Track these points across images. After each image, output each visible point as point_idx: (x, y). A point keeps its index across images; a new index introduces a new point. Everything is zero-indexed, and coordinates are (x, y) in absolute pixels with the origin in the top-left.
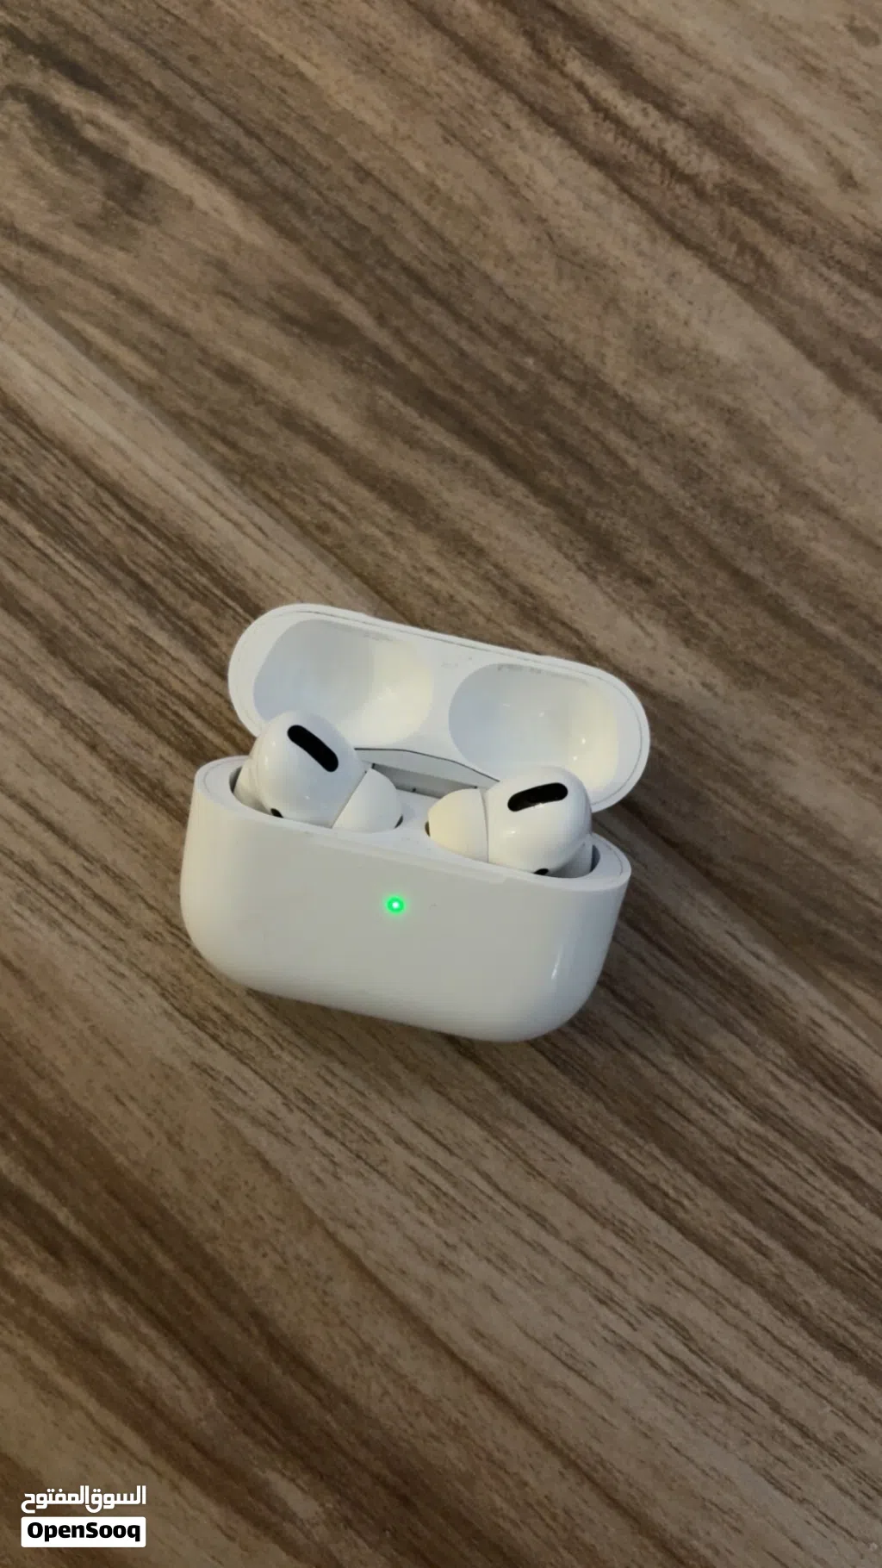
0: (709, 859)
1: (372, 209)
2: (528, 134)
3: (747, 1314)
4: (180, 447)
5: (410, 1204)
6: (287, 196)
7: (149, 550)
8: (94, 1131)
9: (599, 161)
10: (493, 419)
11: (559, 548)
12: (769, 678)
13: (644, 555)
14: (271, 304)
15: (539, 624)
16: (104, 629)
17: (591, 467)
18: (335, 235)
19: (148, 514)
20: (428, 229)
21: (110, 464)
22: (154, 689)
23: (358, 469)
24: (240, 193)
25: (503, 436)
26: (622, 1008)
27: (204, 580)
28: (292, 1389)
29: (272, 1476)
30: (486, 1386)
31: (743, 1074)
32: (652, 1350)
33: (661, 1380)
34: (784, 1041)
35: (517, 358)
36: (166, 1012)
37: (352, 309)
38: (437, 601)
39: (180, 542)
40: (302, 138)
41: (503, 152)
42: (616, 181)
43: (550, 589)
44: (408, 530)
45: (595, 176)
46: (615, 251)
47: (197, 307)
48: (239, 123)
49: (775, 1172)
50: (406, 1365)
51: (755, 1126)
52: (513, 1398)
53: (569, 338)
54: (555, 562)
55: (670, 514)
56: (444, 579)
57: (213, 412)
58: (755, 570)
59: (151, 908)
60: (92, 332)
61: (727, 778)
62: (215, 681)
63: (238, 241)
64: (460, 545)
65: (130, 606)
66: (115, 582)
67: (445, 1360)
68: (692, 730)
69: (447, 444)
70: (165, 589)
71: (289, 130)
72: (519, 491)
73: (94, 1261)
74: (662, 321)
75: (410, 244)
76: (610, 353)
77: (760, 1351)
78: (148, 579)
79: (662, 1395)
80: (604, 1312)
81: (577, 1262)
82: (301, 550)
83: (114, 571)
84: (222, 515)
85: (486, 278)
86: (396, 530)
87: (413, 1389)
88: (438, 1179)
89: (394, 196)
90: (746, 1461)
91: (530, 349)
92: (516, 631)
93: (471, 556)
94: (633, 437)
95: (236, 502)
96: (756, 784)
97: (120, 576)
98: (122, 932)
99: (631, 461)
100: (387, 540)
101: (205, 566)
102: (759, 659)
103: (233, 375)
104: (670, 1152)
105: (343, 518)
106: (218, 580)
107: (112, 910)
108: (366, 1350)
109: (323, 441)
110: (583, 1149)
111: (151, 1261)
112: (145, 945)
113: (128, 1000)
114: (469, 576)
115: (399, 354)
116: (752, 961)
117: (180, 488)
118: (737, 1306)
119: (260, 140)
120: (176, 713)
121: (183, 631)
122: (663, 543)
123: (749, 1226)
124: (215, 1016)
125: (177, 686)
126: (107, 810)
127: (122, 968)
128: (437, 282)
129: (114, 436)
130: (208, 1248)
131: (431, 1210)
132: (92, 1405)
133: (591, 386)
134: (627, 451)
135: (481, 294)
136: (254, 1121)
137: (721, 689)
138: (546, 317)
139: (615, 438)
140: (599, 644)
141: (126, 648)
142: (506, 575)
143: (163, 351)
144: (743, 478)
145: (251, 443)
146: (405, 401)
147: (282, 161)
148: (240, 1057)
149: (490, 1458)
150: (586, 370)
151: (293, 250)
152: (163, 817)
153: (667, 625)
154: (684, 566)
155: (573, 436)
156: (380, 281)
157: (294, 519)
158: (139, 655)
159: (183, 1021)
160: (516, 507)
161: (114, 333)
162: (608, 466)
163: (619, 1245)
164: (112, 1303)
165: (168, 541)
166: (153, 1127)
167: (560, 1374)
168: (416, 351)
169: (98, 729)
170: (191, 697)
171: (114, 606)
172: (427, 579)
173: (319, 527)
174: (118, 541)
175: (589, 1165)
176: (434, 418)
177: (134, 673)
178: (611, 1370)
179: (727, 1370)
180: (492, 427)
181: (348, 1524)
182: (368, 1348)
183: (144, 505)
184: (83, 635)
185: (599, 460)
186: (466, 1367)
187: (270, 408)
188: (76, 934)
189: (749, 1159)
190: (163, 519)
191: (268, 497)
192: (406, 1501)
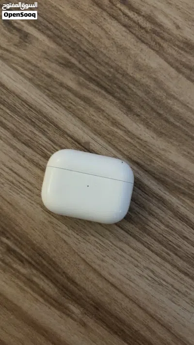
0: (154, 174)
1: (77, 38)
2: (109, 20)
3: (166, 268)
4: (38, 91)
5: (95, 248)
6: (58, 37)
7: (33, 114)
8: (28, 236)
9: (125, 26)
10: (104, 82)
11: (120, 109)
12: (165, 135)
13: (138, 110)
14: (56, 60)
15: (116, 125)
16: (25, 131)
18: (69, 44)
19: (33, 106)
20: (89, 42)
21: (24, 96)
22: (36, 143)
23: (76, 94)
24: (48, 36)
25: (107, 86)
26: (137, 205)
27: (45, 120)
28: (72, 287)
30: (113, 285)
31: (163, 218)
32: (146, 276)
33: (148, 282)
34: (171, 211)
35: (109, 69)
37: (73, 60)
38: (95, 122)
39: (39, 112)
40: (61, 24)
41: (104, 24)
42: (129, 30)
43: (118, 118)
44: (88, 107)
45: (124, 29)
46: (129, 45)
47: (40, 61)
48: (48, 21)
49: (171, 238)
50: (96, 282)
51: (166, 229)
52: (118, 287)
53: (120, 64)
54: (119, 113)
55: (143, 101)
57: (45, 84)
58: (162, 112)
60: (19, 68)
61: (157, 157)
63: (48, 47)
64: (99, 110)
65: (30, 126)
66: (26, 121)
67: (104, 280)
68: (150, 147)
69: (95, 88)
70: (37, 122)
71: (58, 22)
72: (111, 98)
73: (30, 263)
74: (139, 60)
75: (85, 46)
76: (129, 67)
77: (169, 275)
78: (33, 120)
79: (149, 285)
80: (136, 269)
81: (130, 258)
82: (65, 112)
83: (26, 119)
84: (48, 106)
85: (102, 52)
86: (85, 107)
87: (98, 286)
88: (101, 243)
89: (81, 35)
90: (167, 297)
91: (112, 67)
92: (112, 127)
93: (101, 112)
94: (134, 85)
95: (51, 103)
96: (163, 157)
98: (32, 195)
99: (134, 90)
100: (83, 109)
101: (45, 117)
102: (163, 131)
103: (49, 76)
104: (148, 234)
105: (74, 105)
106: (48, 120)
107: (30, 190)
109: (69, 89)
110: (130, 235)
111: (42, 262)
113: (34, 209)
114: (101, 116)
115: (84, 70)
116: (164, 194)
117: (39, 101)
118: (164, 266)
119: (52, 24)
120: (41, 148)
121: (41, 131)
122: (142, 107)
123: (166, 250)
125: (40, 142)
126: (28, 169)
127: (33, 202)
128: (91, 54)
129: (25, 90)
130: (54, 259)
131: (100, 249)
132: (32, 293)
133: (125, 75)
134: (133, 88)
135: (101, 56)
136: (62, 232)
137: (155, 138)
138: (115, 60)
139: (131, 85)
140: (129, 129)
141: (30, 135)
142: (109, 116)
143: (34, 71)
144: (158, 93)
145: (53, 90)
146: (86, 80)
147: (57, 29)
148: (58, 219)
149: (114, 299)
150: (124, 71)
151: (61, 48)
152: (39, 170)
153: (143, 124)
154: (147, 112)
155: (122, 85)
156: (79, 54)
157: (64, 106)
158: (33, 137)
160: (110, 100)
161: (23, 68)
162: (129, 91)
163: (138, 254)
164: (35, 272)
165: (37, 112)
166: (40, 235)
167: (128, 282)
168: (88, 69)
169: (25, 153)
170: (43, 144)
171: (26, 126)
172: (92, 117)
173: (69, 107)
174: (27, 113)
175: (132, 238)
176: (92, 83)
177: (32, 140)
178: (139, 280)
179: (162, 279)
180: (105, 84)
181: (85, 314)
182: (88, 278)
183: (31, 104)
184: (20, 133)
185: (127, 90)
186: (108, 281)
187: (57, 83)
188: (23, 196)
189: (165, 236)
190: (36, 107)
191: (57, 101)
192: (97, 309)
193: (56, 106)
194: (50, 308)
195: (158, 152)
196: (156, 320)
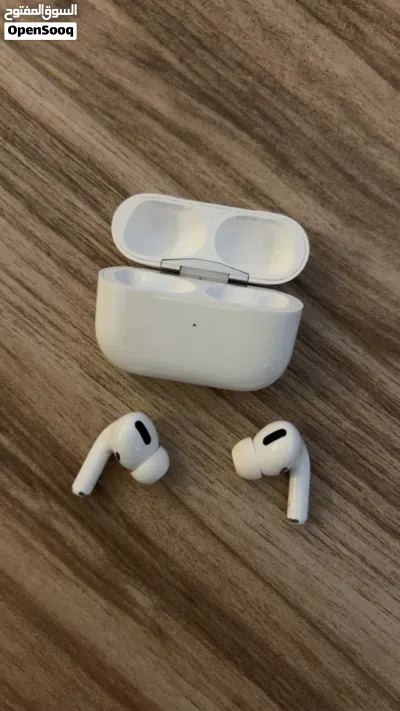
0: (333, 306)
1: (177, 8)
3: (350, 516)
4: (89, 119)
6: (138, 4)
7: (73, 166)
8: (48, 429)
10: (232, 104)
11: (264, 163)
12: (361, 222)
13: (302, 165)
14: (130, 53)
15: (254, 196)
16: (54, 201)
17: (277, 125)
18: (160, 21)
19: (75, 150)
20: (203, 18)
21: (58, 127)
22: (76, 228)
23: (170, 127)
25: (237, 112)
27: (99, 178)
28: (138, 547)
29: (129, 587)
30: (228, 548)
31: (348, 404)
32: (306, 533)
33: (310, 546)
34: (367, 390)
35: (244, 77)
36: (82, 374)
37: (168, 55)
38: (206, 186)
39: (89, 162)
43: (259, 180)
44: (193, 154)
46: (290, 27)
47: (97, 55)
49: (363, 450)
50: (191, 538)
51: (354, 429)
52: (241, 554)
53: (268, 67)
54: (261, 168)
55: (315, 147)
56: (209, 176)
57: (104, 102)
58: (354, 172)
59: (75, 327)
60: (49, 67)
61: (341, 268)
62: (105, 224)
63: (115, 24)
64: (218, 161)
65: (66, 190)
66: (59, 179)
67: (209, 536)
68: (326, 246)
69: (212, 116)
70: (82, 182)
72: (245, 136)
73: (47, 488)
74: (311, 59)
75: (195, 25)
76: (287, 74)
77: (357, 534)
78: (74, 178)
79: (310, 553)
82: (144, 164)
83: (59, 174)
84: (108, 149)
85: (230, 40)
86: (189, 155)
87: (194, 549)
88: (203, 449)
90: (349, 584)
91: (250, 73)
92: (244, 200)
93: (222, 166)
94: (297, 112)
95: (114, 143)
96: (355, 270)
97: (62, 177)
98: (62, 338)
99: (297, 123)
100: (184, 159)
101: (100, 172)
102: (358, 214)
103: (114, 86)
105: (164, 149)
107: (57, 328)
108: (172, 530)
109: (155, 116)
112: (73, 344)
113: (64, 369)
114: (221, 175)
115: (189, 75)
116: (353, 353)
117: (88, 137)
118: (346, 513)
120: (86, 239)
121: (89, 201)
122: (312, 160)
123: (351, 476)
124: (103, 376)
125: (86, 225)
126: (55, 282)
128: (207, 42)
129: (59, 114)
131: (203, 465)
132: (47, 553)
133: (277, 89)
134: (294, 118)
135: (227, 47)
137: (339, 226)
138: (258, 58)
139: (289, 113)
140: (282, 206)
141: (64, 209)
142: (238, 174)
143: (81, 75)
144: (348, 131)
145: (121, 117)
146: (192, 97)
148: (116, 395)
149: (229, 581)
150: (275, 82)
151: (141, 28)
152: (80, 286)
153: (314, 197)
154: (322, 170)
155: (270, 112)
156: (181, 42)
157: (140, 150)
158: (69, 212)
159: (89, 378)
160: (243, 143)
161: (60, 67)
162: (286, 126)
164: (56, 507)
165: (83, 161)
166: (75, 426)
167: (263, 543)
168: (198, 75)
169: (51, 246)
170: (92, 230)
171: (58, 190)
172: (202, 176)
173: (152, 154)
174: (61, 162)
176: (206, 105)
177: (68, 221)
178: (287, 542)
179: (341, 542)
180: (233, 108)
181: (164, 609)
182: (173, 529)
183: (73, 145)
184: (45, 204)
185: (282, 123)
186: (219, 539)
187: (131, 101)
188: (41, 339)
189: (352, 444)
190: (81, 151)
191: (129, 141)
192: (190, 600)
193: (125, 149)
194: (84, 591)
195: (343, 259)
196: (322, 634)
